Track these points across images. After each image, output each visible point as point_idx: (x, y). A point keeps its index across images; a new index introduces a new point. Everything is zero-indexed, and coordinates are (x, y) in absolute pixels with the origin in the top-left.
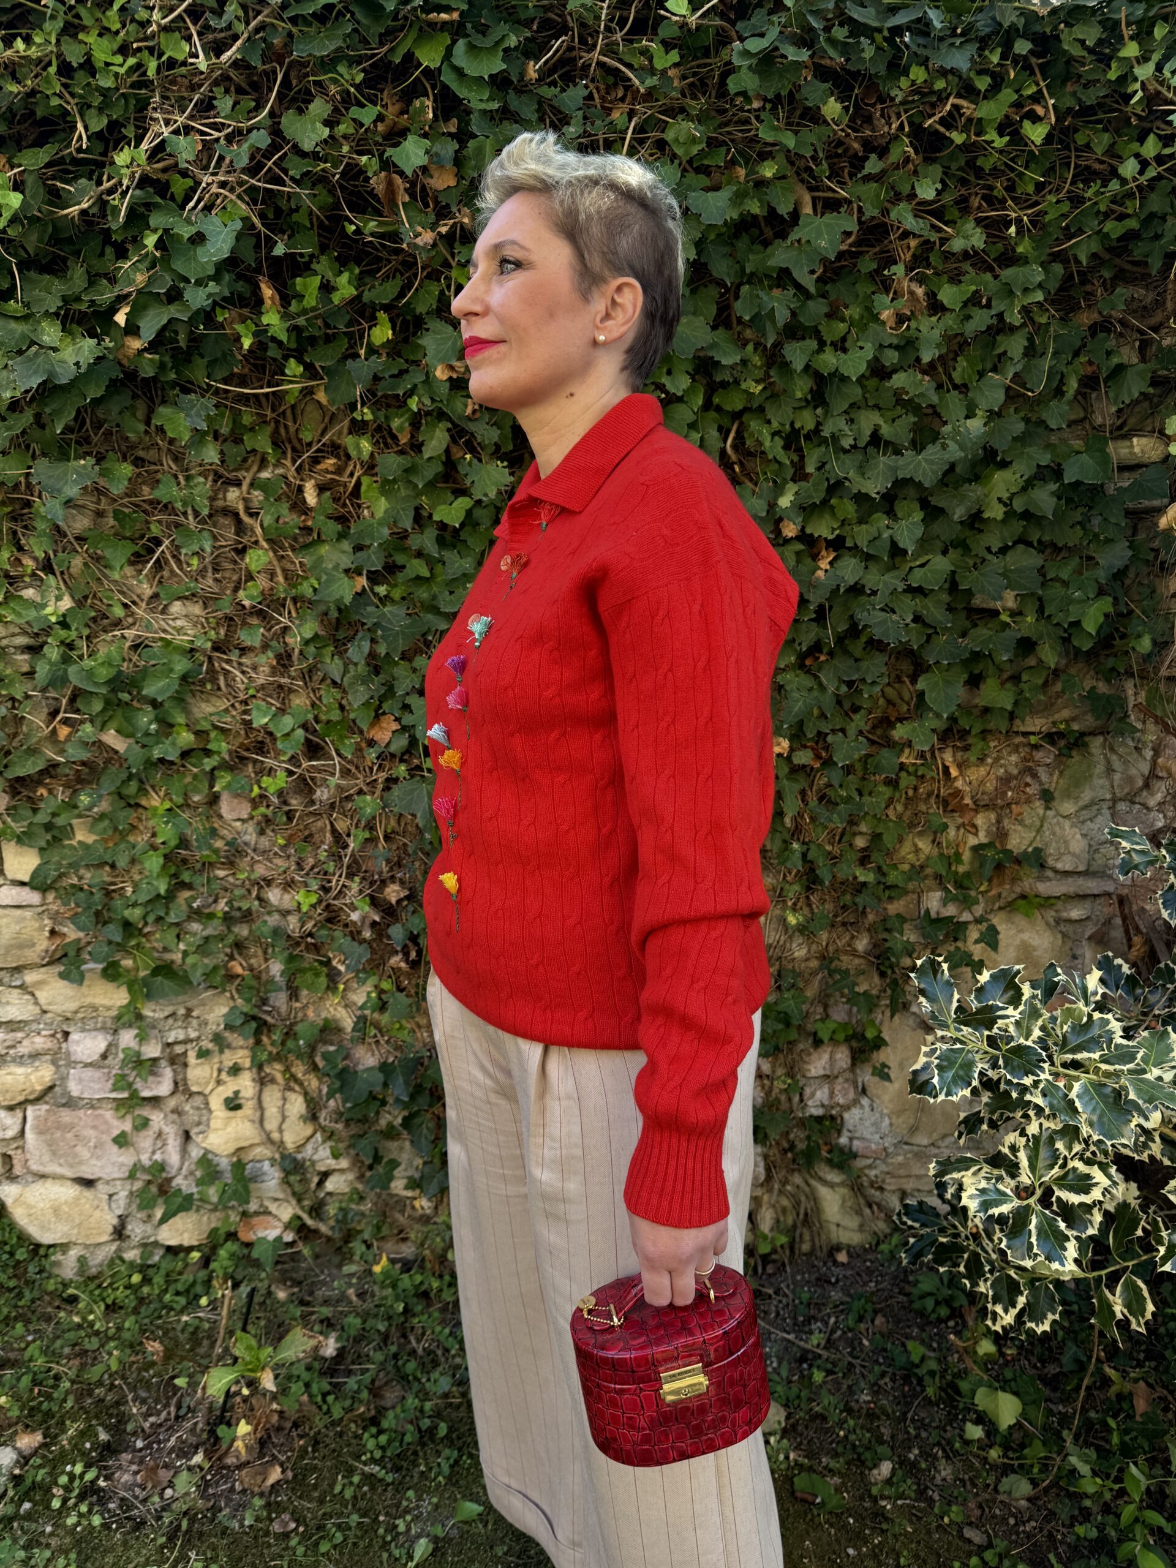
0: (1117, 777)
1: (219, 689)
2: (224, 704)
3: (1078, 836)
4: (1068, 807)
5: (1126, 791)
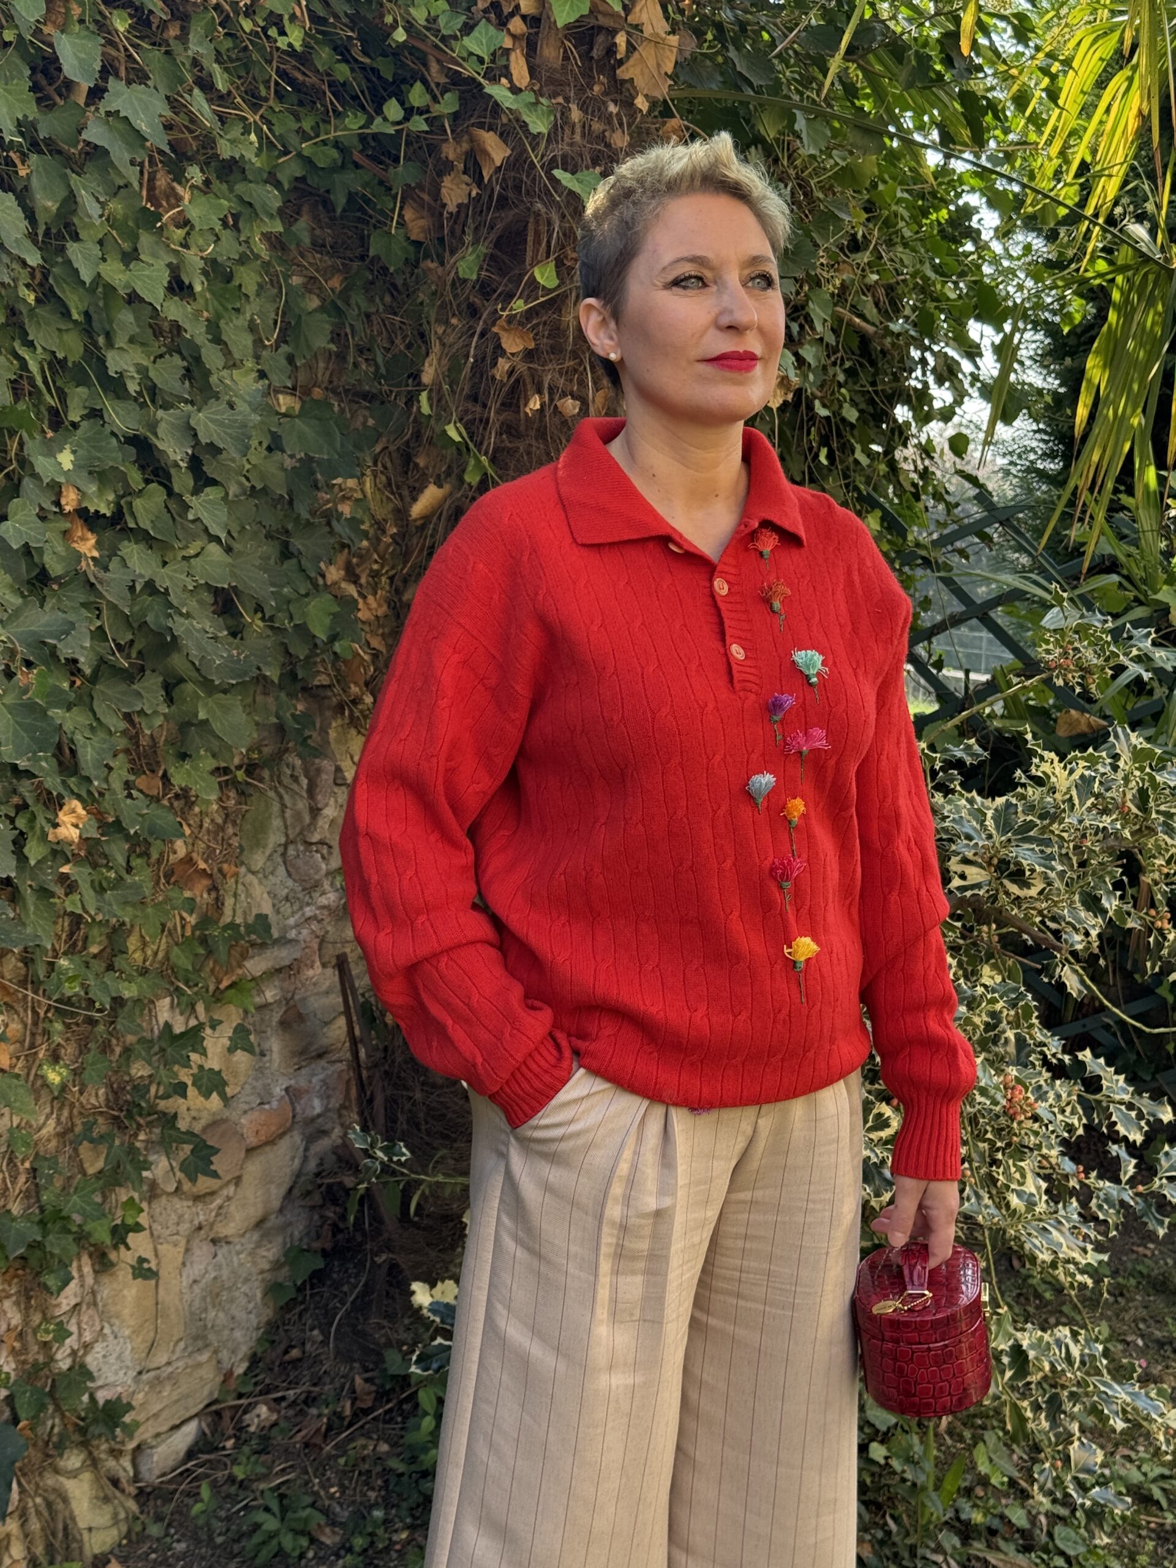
0: (288, 813)
3: (265, 895)
4: (258, 860)
5: (298, 830)
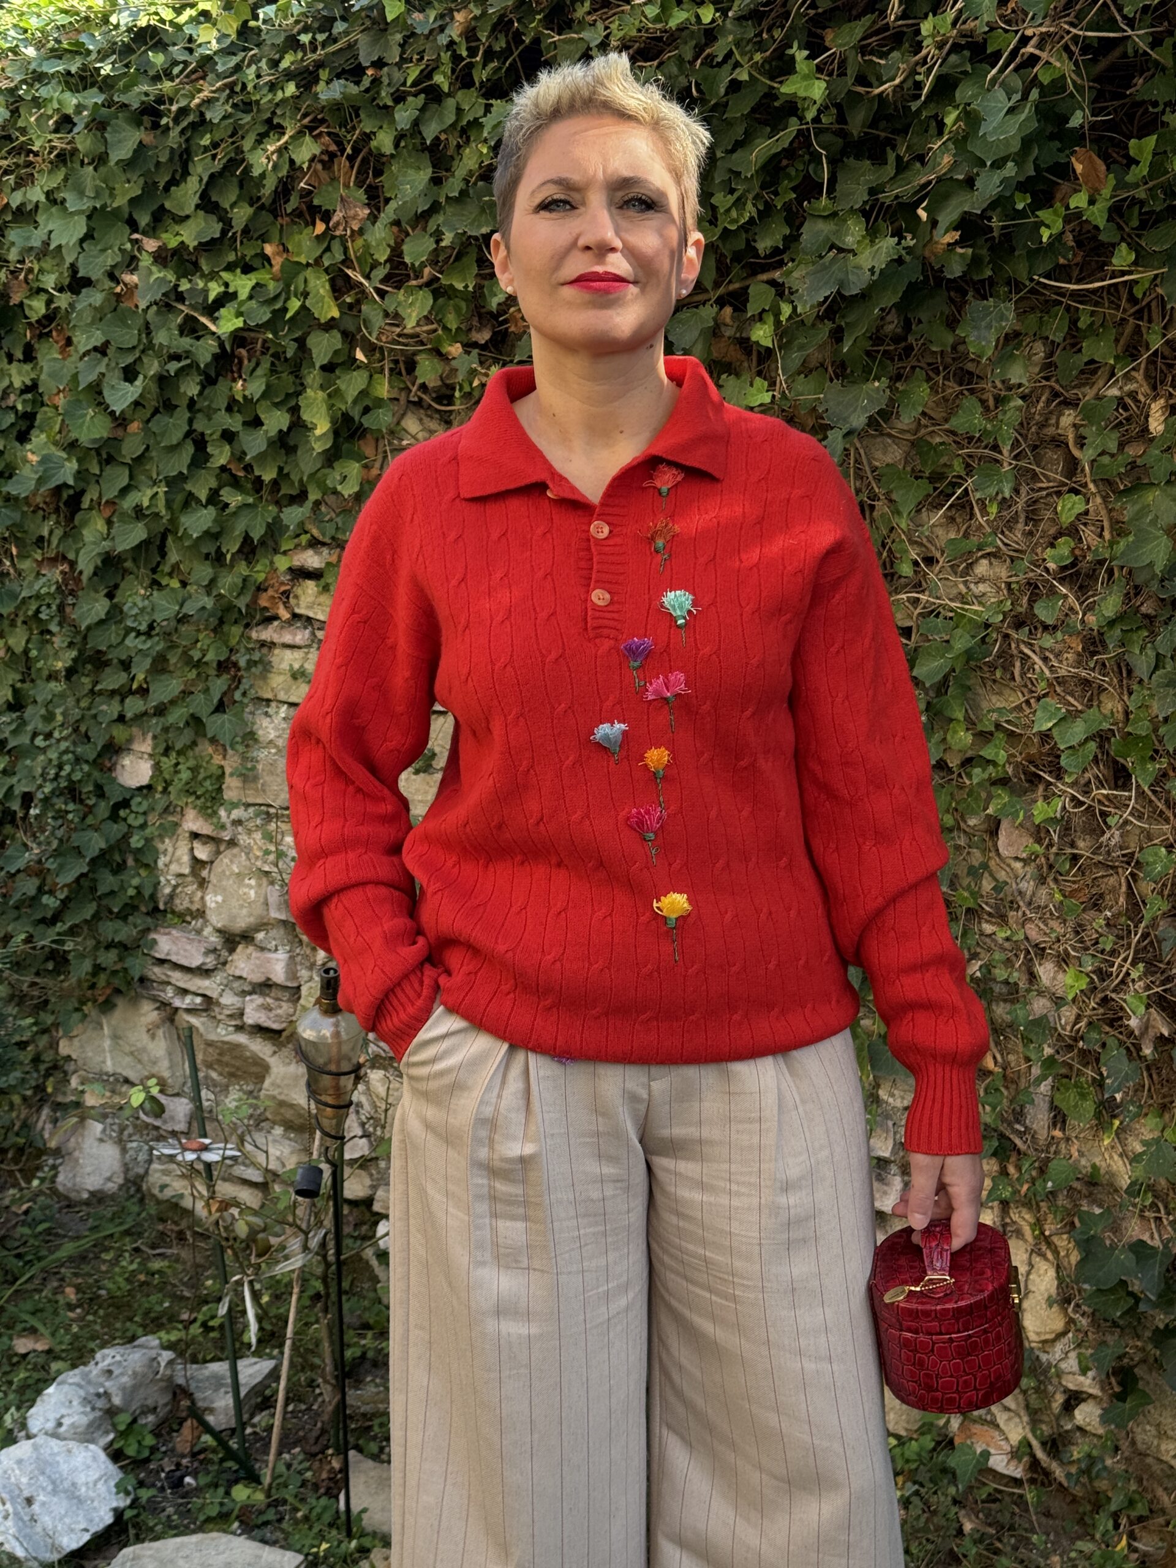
1: (1013, 679)
2: (1017, 699)
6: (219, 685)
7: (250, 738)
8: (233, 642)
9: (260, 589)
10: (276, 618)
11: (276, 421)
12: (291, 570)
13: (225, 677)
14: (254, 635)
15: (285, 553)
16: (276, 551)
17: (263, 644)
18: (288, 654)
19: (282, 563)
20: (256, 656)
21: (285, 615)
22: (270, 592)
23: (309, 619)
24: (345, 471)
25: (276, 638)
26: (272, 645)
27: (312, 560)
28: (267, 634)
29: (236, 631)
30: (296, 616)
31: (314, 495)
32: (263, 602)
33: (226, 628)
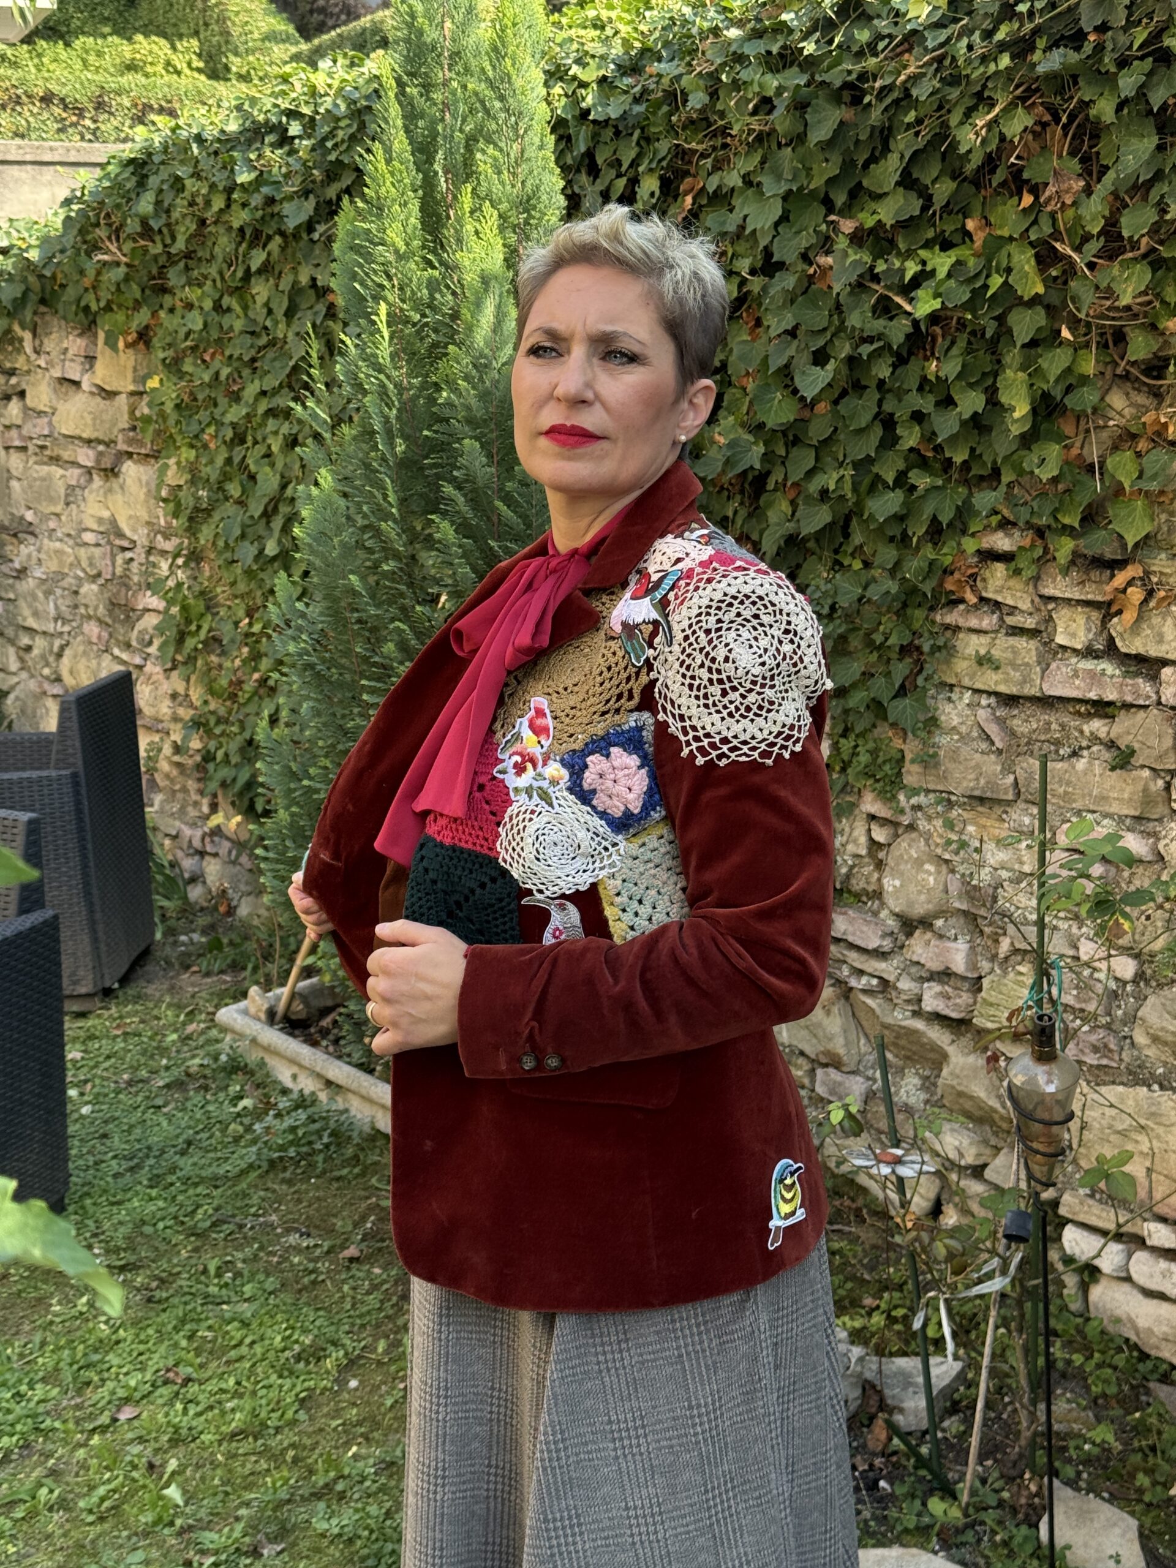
6: (901, 669)
7: (932, 723)
8: (916, 625)
9: (947, 572)
10: (962, 601)
11: (971, 402)
12: (979, 552)
13: (908, 660)
14: (938, 618)
15: (973, 535)
16: (964, 532)
17: (947, 627)
18: (974, 639)
19: (970, 545)
20: (940, 642)
21: (972, 599)
22: (957, 575)
23: (997, 604)
24: (1044, 454)
25: (961, 622)
26: (956, 629)
27: (1002, 542)
28: (952, 617)
29: (919, 614)
30: (982, 599)
31: (1007, 477)
32: (949, 586)
33: (909, 611)
